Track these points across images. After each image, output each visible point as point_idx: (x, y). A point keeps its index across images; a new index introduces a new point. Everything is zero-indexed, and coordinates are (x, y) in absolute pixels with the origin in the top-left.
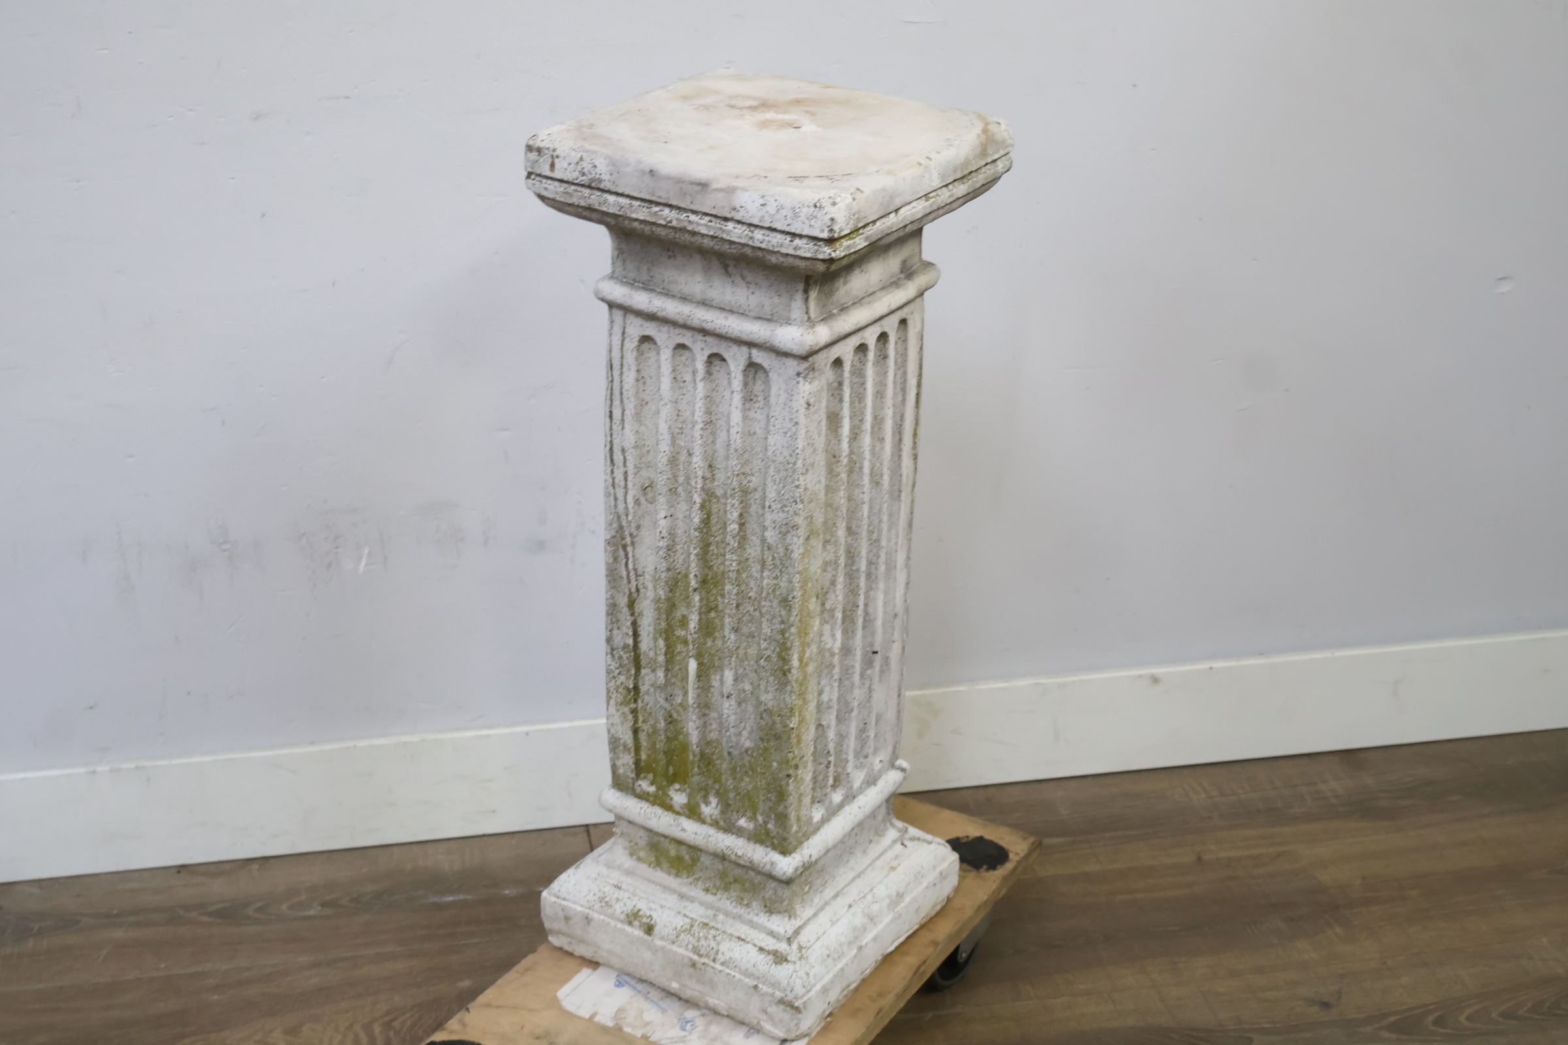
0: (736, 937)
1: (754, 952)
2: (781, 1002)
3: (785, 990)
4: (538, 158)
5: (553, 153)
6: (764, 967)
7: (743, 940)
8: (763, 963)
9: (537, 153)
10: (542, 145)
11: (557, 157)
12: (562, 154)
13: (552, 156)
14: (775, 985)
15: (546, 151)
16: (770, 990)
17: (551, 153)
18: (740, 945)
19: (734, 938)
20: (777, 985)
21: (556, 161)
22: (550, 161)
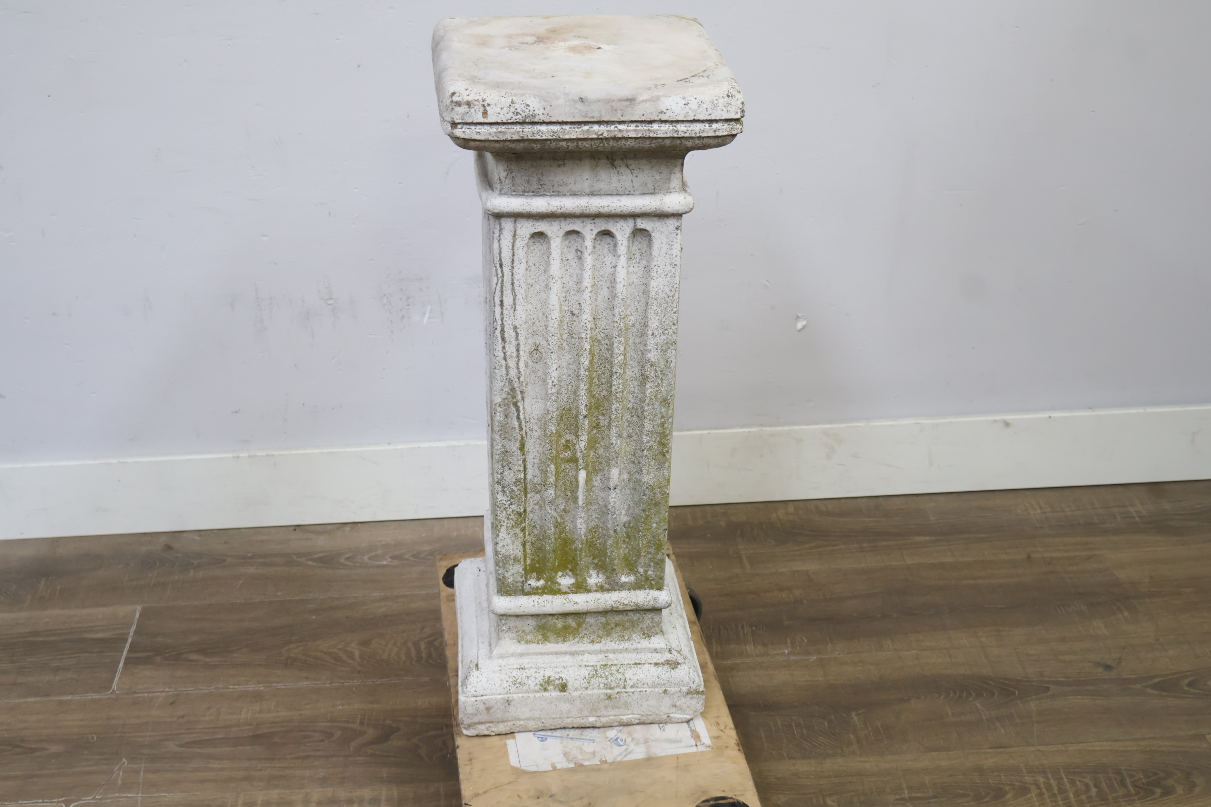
0: (633, 664)
1: (653, 669)
2: (689, 693)
3: (688, 684)
4: (469, 109)
5: (484, 103)
6: (666, 675)
7: (639, 664)
8: (663, 673)
9: (467, 106)
10: (470, 98)
11: (489, 105)
12: (492, 102)
13: (484, 106)
14: (680, 683)
15: (476, 103)
16: (677, 689)
17: (481, 103)
18: (640, 668)
19: (632, 666)
20: (681, 682)
21: (488, 108)
22: (482, 109)
